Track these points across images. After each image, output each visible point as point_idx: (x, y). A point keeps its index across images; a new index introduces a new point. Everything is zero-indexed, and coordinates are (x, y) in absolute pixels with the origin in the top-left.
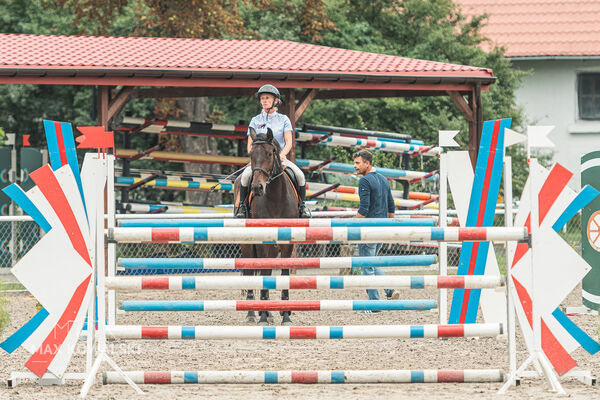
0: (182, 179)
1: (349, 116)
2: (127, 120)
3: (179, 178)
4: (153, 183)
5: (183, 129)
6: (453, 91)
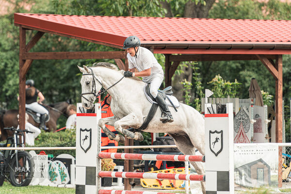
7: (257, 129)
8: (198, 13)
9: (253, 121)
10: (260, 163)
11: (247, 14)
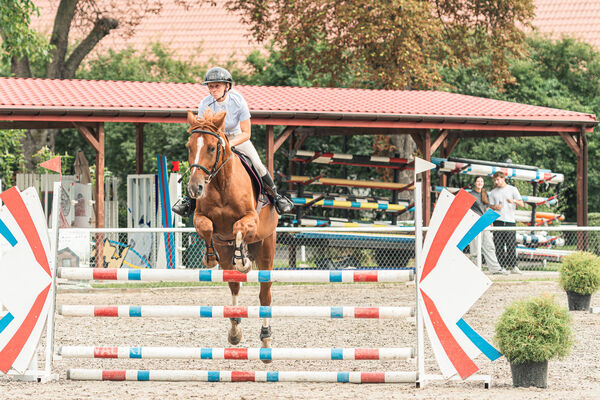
0: (347, 200)
1: (538, 154)
2: (299, 153)
3: (344, 199)
4: (322, 202)
5: (347, 161)
6: (564, 133)
7: (79, 212)
8: (62, 72)
9: (74, 202)
10: (66, 253)
11: (132, 74)
